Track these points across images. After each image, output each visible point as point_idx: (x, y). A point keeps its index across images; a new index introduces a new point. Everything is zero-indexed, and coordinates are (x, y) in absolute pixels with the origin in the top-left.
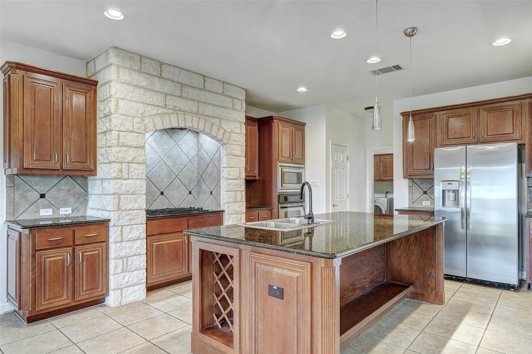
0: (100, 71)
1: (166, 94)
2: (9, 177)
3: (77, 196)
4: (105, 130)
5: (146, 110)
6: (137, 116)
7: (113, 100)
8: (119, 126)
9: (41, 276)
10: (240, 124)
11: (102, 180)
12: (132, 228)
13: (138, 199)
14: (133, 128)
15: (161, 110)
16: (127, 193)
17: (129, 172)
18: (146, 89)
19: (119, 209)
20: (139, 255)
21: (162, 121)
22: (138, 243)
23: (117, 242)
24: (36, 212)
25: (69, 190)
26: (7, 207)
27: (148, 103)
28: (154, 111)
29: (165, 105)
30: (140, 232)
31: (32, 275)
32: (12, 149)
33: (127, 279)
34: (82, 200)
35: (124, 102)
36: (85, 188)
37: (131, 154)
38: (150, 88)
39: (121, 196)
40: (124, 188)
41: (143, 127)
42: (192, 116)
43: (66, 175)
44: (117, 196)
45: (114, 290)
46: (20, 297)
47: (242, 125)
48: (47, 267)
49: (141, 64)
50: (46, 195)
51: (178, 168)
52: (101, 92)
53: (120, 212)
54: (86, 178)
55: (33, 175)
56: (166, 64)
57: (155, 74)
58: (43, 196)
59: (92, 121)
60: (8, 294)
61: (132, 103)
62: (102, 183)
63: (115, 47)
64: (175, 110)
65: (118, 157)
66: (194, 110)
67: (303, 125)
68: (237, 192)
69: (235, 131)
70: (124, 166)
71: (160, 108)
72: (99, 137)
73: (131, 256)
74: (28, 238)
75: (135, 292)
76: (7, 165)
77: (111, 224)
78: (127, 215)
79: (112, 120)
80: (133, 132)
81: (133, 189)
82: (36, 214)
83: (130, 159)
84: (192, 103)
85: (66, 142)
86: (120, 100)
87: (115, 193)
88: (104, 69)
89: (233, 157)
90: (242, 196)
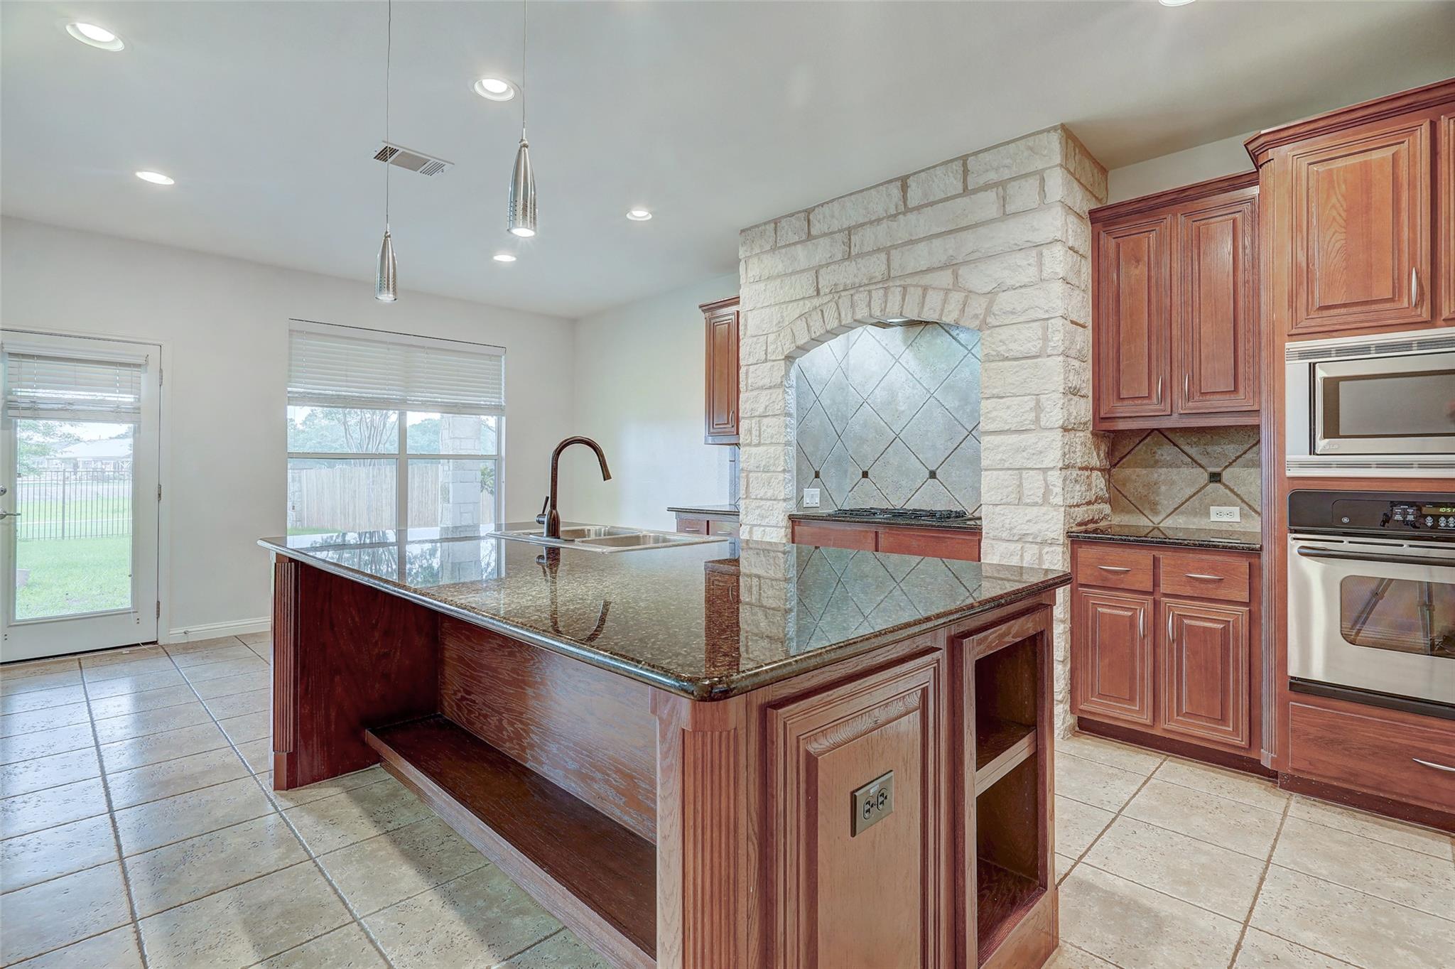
1: (818, 269)
5: (785, 314)
6: (771, 329)
10: (1034, 252)
13: (773, 480)
14: (766, 353)
15: (809, 305)
16: (757, 469)
17: (760, 432)
18: (784, 276)
19: (746, 495)
21: (808, 326)
27: (787, 300)
28: (798, 310)
29: (817, 290)
35: (755, 314)
37: (762, 402)
38: (790, 270)
39: (749, 475)
40: (752, 460)
41: (780, 349)
42: (870, 291)
56: (818, 206)
57: (797, 239)
61: (764, 311)
63: (742, 232)
64: (838, 294)
65: (745, 409)
66: (877, 274)
68: (1024, 472)
69: (1012, 283)
70: (754, 423)
71: (806, 302)
78: (758, 507)
80: (765, 361)
81: (764, 463)
84: (873, 259)
89: (1007, 363)
90: (1047, 486)
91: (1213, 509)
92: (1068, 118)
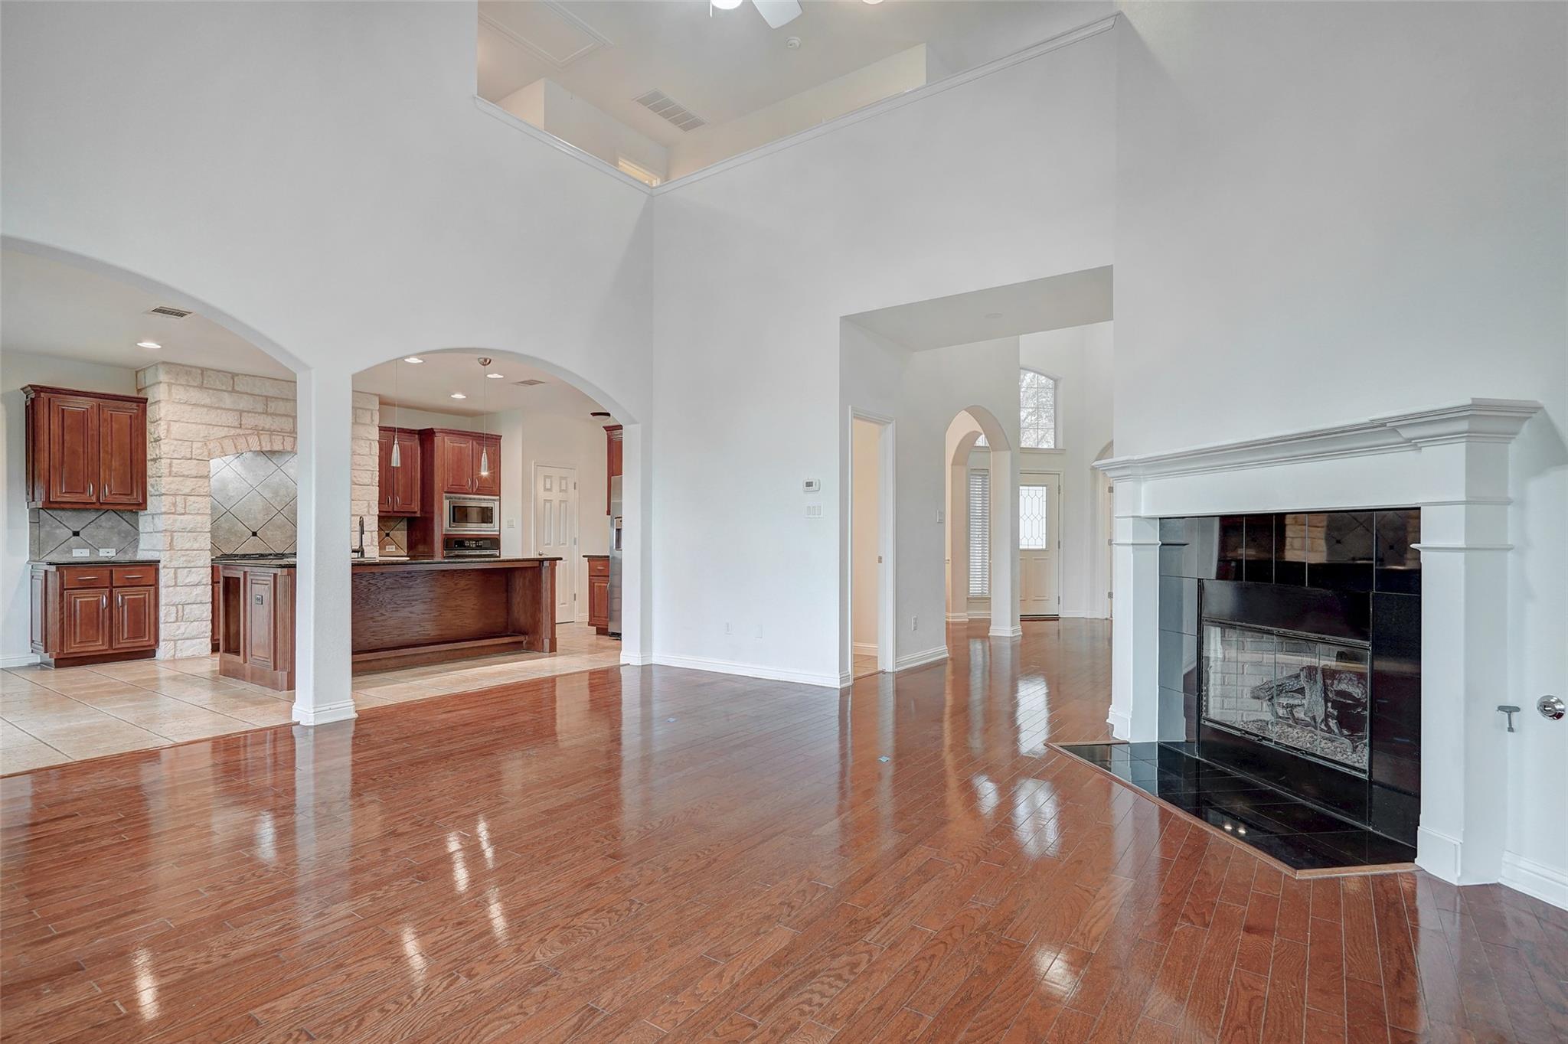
0: (150, 386)
1: (241, 412)
2: (32, 511)
3: (123, 535)
4: (155, 457)
5: (211, 433)
6: (197, 440)
7: (162, 423)
8: (171, 453)
9: (70, 616)
10: (368, 442)
11: (153, 515)
12: (190, 571)
13: (198, 538)
14: (192, 454)
15: (233, 432)
16: (183, 530)
17: (185, 506)
18: (210, 407)
19: (171, 547)
20: (201, 603)
21: (235, 445)
22: (199, 590)
23: (169, 587)
24: (67, 552)
25: (112, 528)
26: (30, 544)
27: (213, 423)
28: (224, 432)
29: (241, 424)
30: (201, 576)
31: (60, 615)
32: (36, 479)
33: (182, 629)
34: (130, 539)
35: (178, 425)
36: (134, 525)
37: (188, 485)
38: (217, 405)
39: (175, 534)
40: (178, 524)
41: (206, 453)
42: (283, 436)
43: (108, 510)
44: (168, 534)
45: (164, 640)
46: (46, 639)
47: (373, 445)
48: (78, 608)
49: (203, 379)
50: (80, 533)
51: (281, 500)
52: (151, 411)
53: (172, 552)
54: (137, 513)
55: (63, 509)
56: (242, 374)
57: (224, 388)
58: (76, 534)
59: (140, 446)
60: (32, 641)
61: (190, 425)
62: (153, 518)
63: (164, 363)
64: (257, 431)
65: (169, 488)
67: (498, 438)
69: (358, 452)
70: (179, 499)
71: (232, 429)
72: (149, 464)
73: (188, 604)
74: (55, 575)
75: (194, 645)
76: (30, 497)
77: (161, 565)
78: (184, 556)
79: (162, 447)
80: (191, 459)
81: (191, 526)
82: (67, 555)
83: (187, 491)
84: (284, 419)
85: (105, 471)
86: (172, 423)
87: (165, 530)
88: (154, 384)
89: (356, 486)
90: (372, 538)
91: (387, 547)
92: (381, 393)
